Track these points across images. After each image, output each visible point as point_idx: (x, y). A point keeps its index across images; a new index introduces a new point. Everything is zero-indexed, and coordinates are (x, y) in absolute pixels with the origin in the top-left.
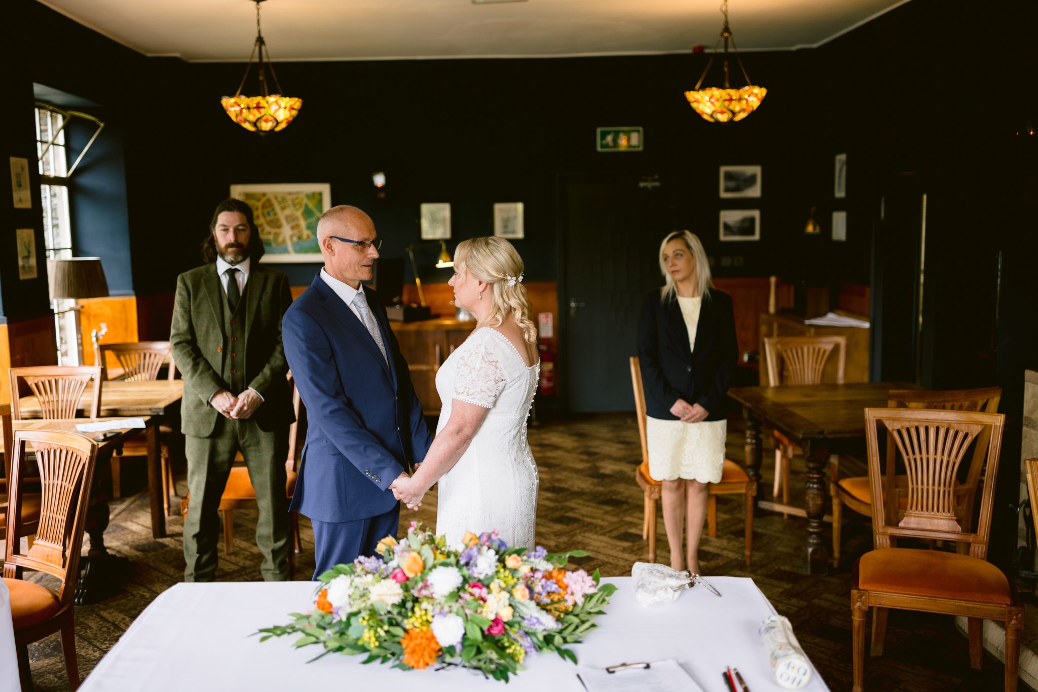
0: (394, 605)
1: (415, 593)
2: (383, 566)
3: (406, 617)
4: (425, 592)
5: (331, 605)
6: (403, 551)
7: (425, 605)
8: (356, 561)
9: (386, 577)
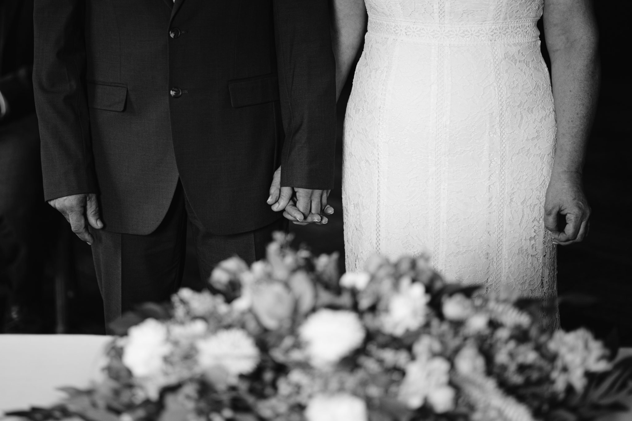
0: (242, 376)
1: (278, 355)
2: (223, 308)
3: (262, 396)
4: (296, 355)
5: (129, 373)
6: (258, 282)
7: (296, 376)
8: (175, 299)
9: (229, 327)
